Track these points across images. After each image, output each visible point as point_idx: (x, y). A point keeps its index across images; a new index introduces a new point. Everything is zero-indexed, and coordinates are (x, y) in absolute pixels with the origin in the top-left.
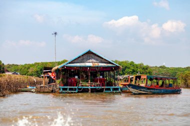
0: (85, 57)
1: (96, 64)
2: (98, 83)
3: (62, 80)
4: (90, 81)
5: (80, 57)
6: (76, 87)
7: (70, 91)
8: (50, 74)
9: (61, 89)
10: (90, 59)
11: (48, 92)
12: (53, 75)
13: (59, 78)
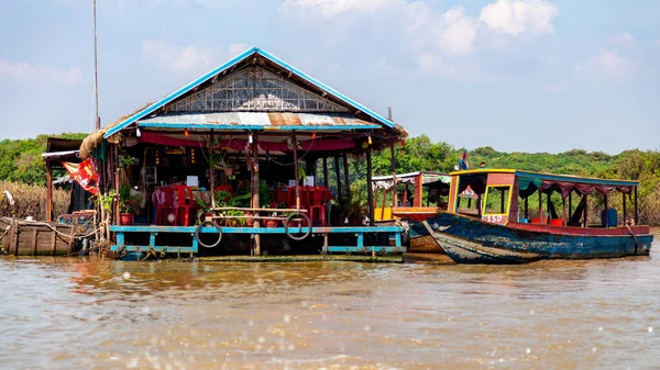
0: (233, 83)
1: (289, 121)
2: (297, 209)
3: (125, 195)
4: (256, 198)
5: (207, 84)
6: (192, 229)
7: (160, 249)
8: (72, 168)
9: (120, 239)
10: (256, 95)
11: (55, 253)
12: (84, 175)
13: (111, 186)
